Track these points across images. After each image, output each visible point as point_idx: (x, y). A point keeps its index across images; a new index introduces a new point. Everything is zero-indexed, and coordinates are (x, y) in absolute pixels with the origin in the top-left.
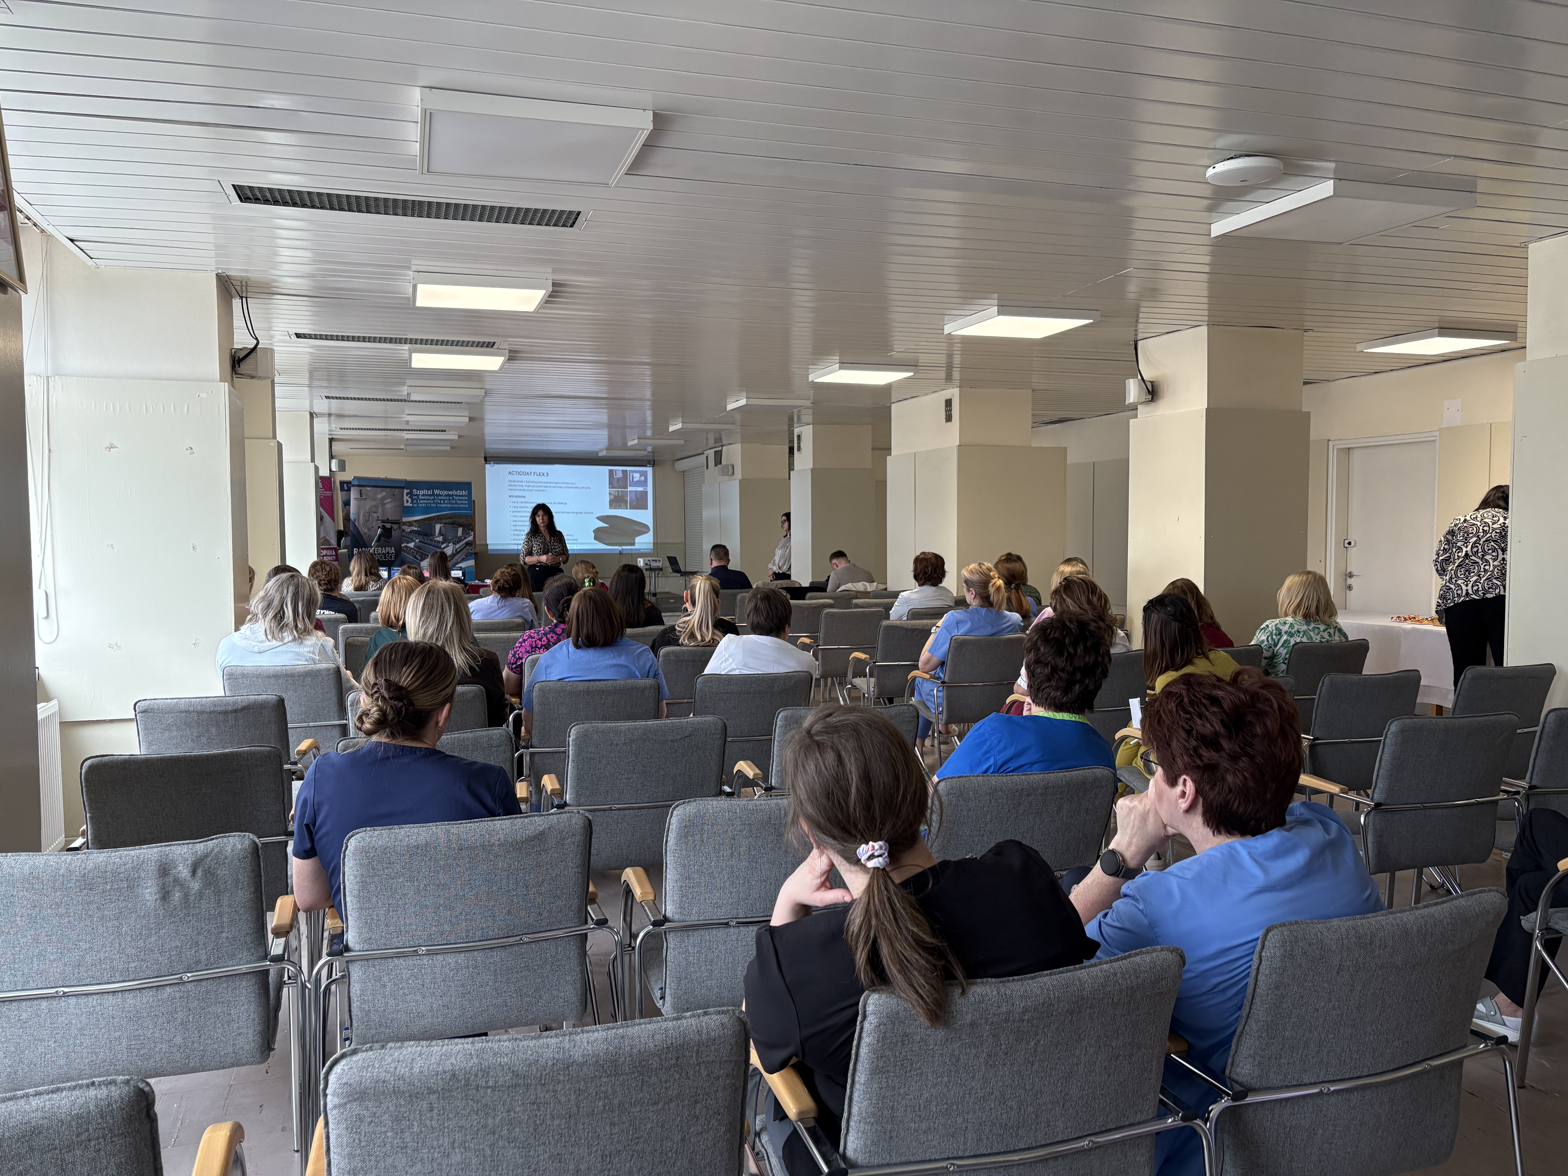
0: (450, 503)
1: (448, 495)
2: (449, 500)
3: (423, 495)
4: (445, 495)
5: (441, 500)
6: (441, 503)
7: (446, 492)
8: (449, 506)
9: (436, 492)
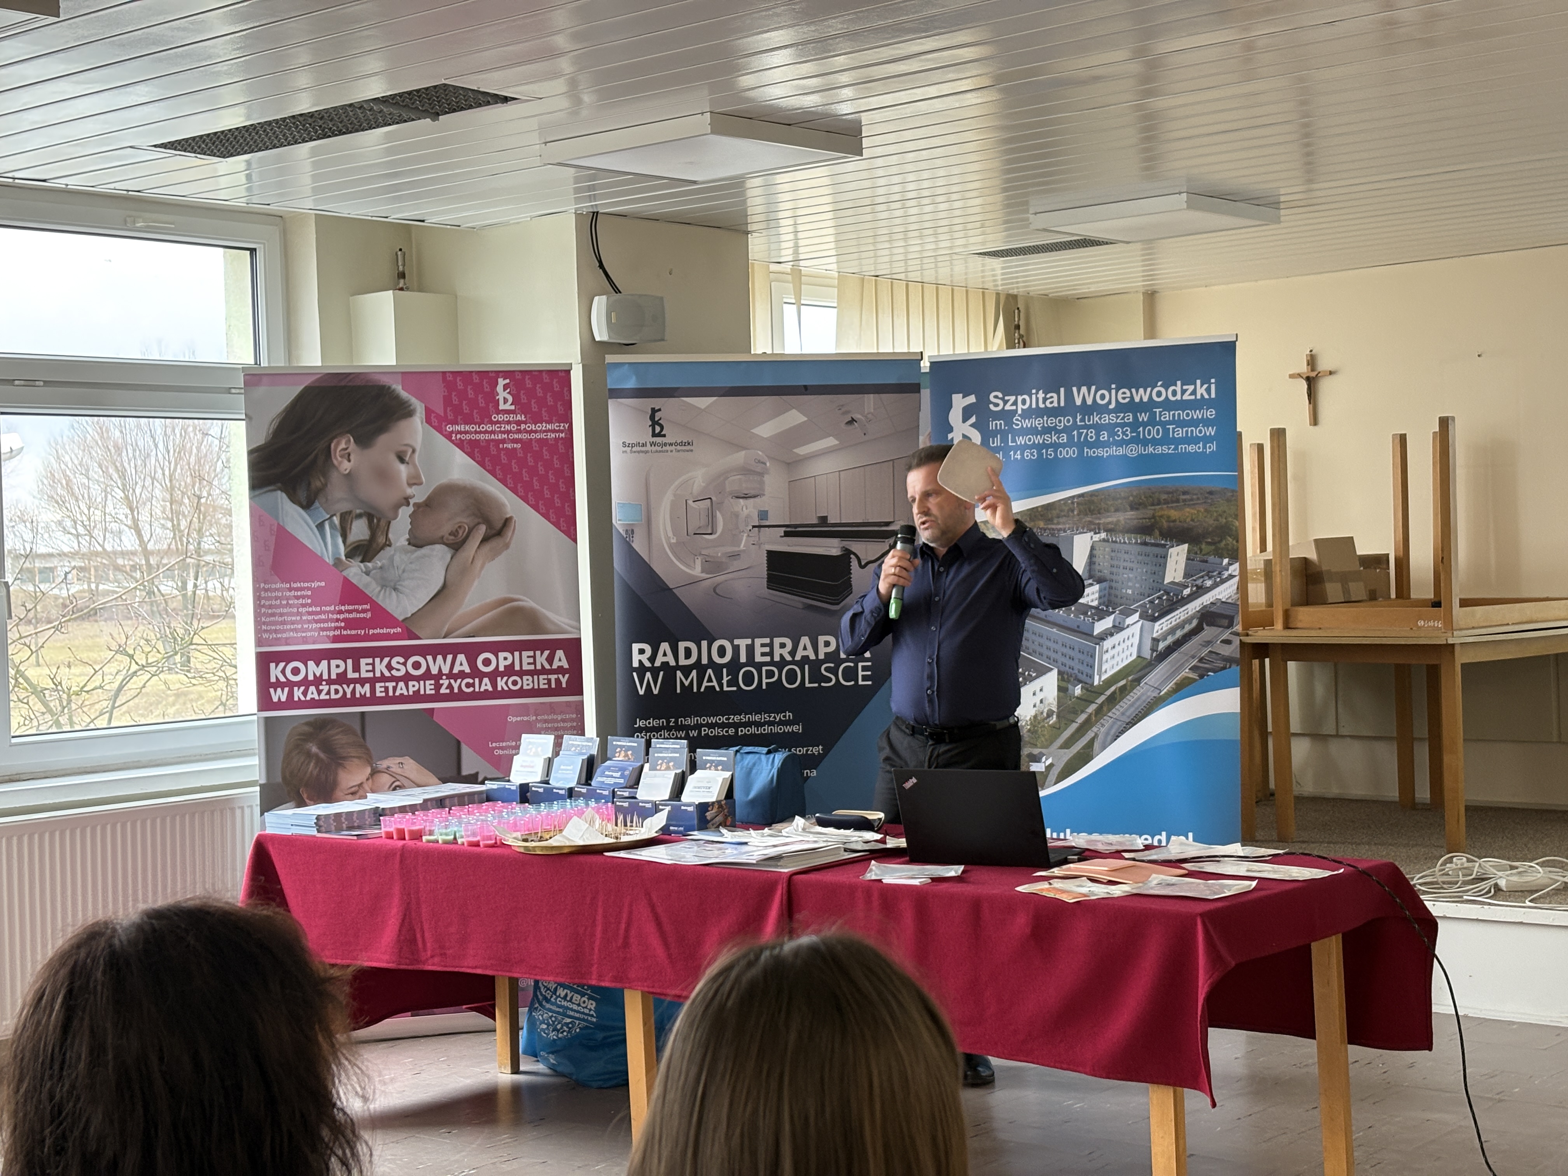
0: (1136, 440)
1: (1133, 407)
2: (1135, 425)
3: (1028, 414)
4: (1121, 408)
5: (1098, 428)
6: (1097, 444)
7: (1123, 395)
8: (1133, 451)
9: (1082, 395)
